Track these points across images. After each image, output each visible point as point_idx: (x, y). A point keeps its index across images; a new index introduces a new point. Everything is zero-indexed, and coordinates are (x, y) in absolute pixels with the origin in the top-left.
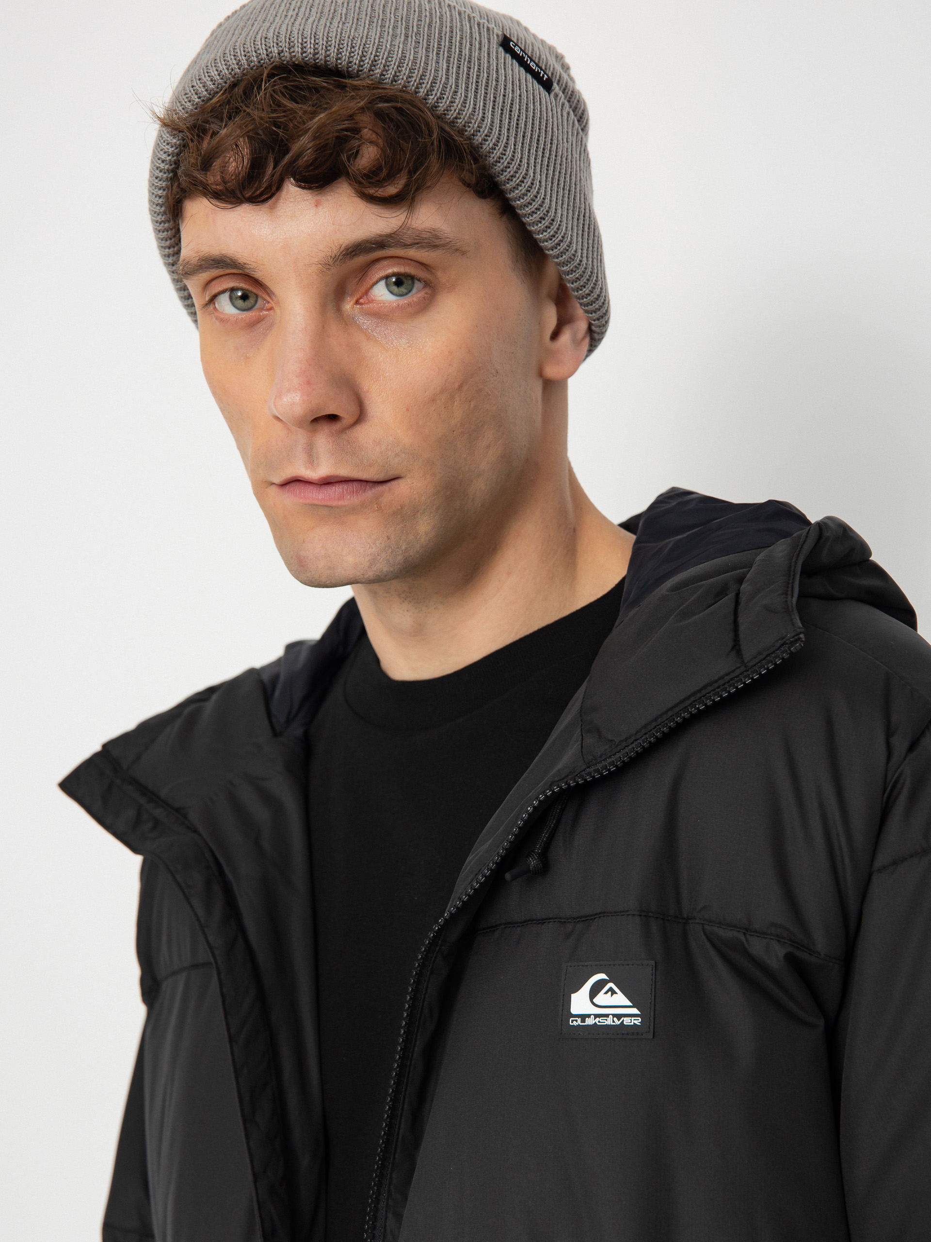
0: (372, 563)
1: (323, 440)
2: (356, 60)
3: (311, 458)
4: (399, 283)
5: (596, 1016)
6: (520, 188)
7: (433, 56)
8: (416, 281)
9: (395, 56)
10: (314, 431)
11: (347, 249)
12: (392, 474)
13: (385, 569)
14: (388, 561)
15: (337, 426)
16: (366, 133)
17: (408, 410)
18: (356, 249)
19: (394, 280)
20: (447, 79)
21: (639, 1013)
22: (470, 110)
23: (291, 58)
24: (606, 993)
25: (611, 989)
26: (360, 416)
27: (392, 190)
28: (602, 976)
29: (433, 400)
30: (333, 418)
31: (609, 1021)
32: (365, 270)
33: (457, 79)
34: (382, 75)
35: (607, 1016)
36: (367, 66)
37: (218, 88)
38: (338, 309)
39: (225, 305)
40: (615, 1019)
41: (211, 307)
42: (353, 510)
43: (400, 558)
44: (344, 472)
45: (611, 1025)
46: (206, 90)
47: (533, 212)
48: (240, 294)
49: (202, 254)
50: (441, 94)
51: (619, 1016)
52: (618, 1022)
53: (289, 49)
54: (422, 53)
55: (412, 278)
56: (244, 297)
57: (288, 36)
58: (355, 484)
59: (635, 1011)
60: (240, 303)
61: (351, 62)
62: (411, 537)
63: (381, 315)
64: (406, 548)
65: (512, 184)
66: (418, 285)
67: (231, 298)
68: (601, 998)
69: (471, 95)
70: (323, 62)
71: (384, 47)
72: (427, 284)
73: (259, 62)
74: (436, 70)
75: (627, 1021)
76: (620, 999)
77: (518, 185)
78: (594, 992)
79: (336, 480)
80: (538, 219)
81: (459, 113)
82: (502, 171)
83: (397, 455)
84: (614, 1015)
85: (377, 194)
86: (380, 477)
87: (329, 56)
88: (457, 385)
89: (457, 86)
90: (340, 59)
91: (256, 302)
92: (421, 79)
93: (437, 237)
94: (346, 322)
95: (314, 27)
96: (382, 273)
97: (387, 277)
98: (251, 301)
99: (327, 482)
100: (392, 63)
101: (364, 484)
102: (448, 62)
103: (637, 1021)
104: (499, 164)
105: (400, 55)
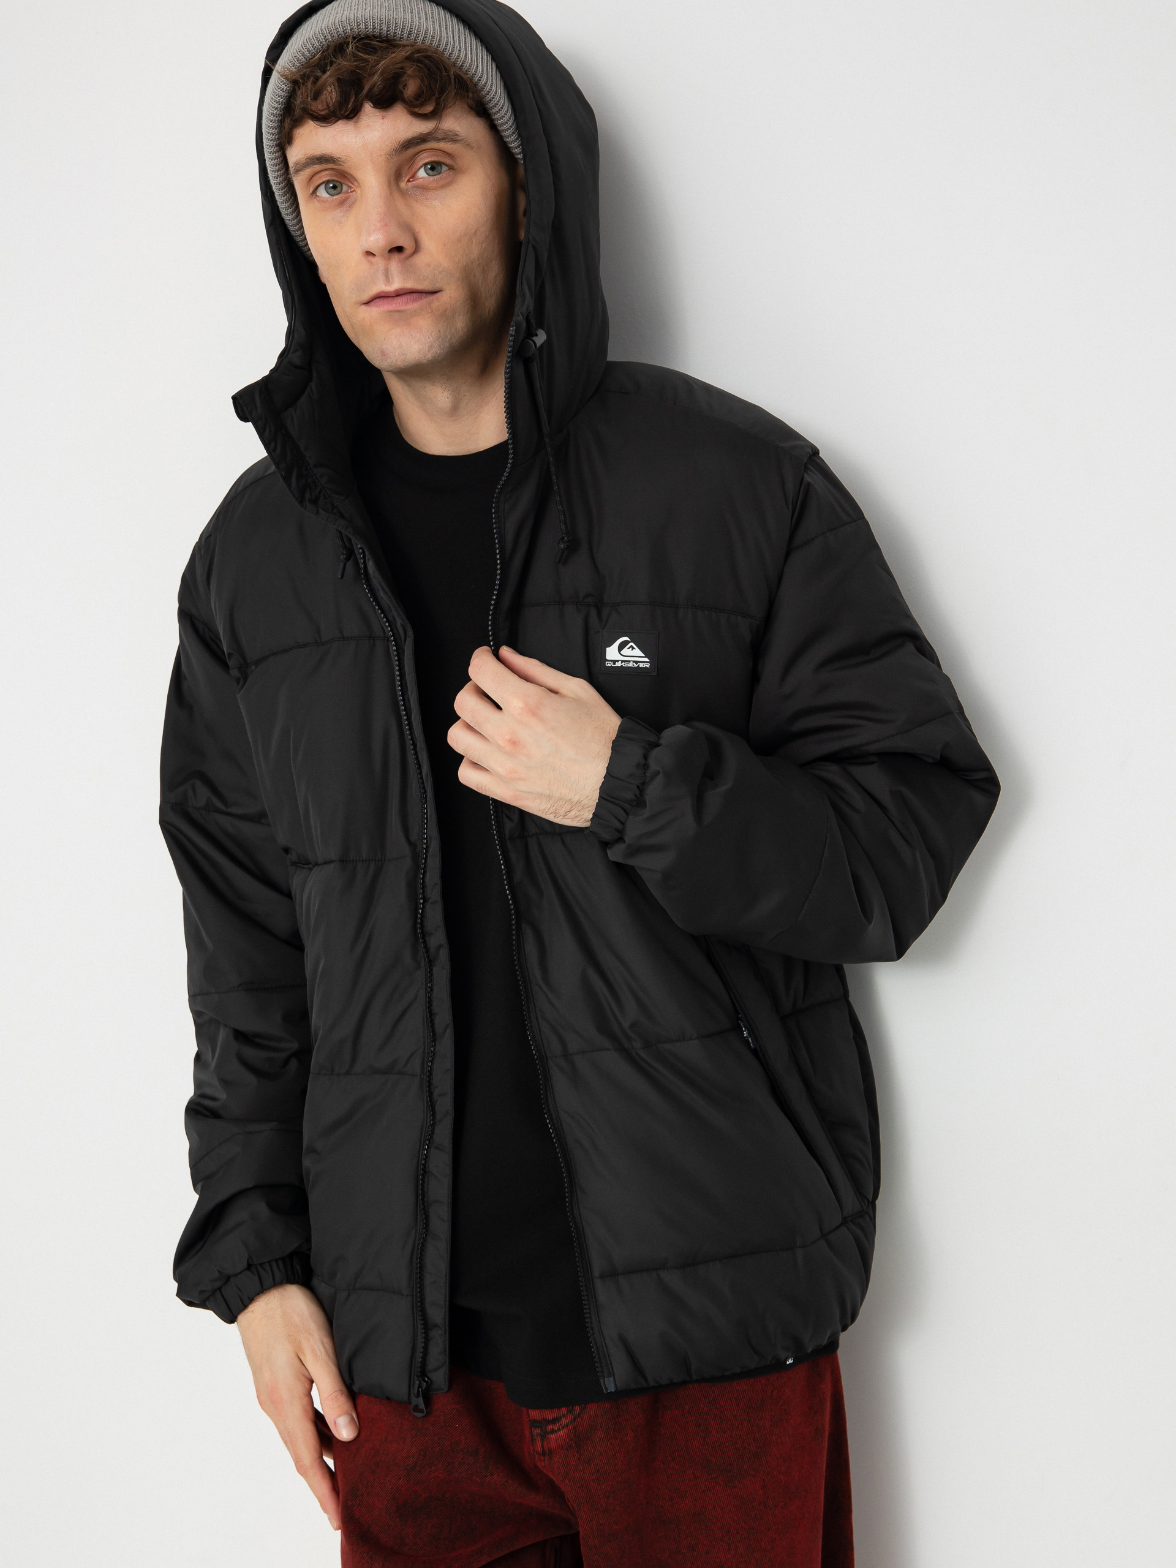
0: (431, 347)
1: (395, 265)
2: (399, 32)
3: (388, 280)
4: (433, 169)
5: (622, 661)
6: (501, 112)
7: (443, 29)
8: (443, 166)
9: (422, 28)
10: (389, 259)
11: (403, 144)
12: (437, 290)
13: (438, 352)
14: (440, 346)
15: (403, 255)
16: (410, 72)
17: (444, 245)
18: (408, 144)
19: (429, 167)
20: (454, 43)
21: (648, 660)
22: (469, 61)
23: (358, 32)
24: (629, 648)
25: (631, 646)
26: (416, 248)
27: (429, 109)
28: (627, 639)
29: (459, 240)
30: (399, 249)
31: (631, 665)
32: (412, 159)
33: (460, 43)
34: (415, 40)
35: (629, 661)
36: (405, 35)
37: (311, 55)
38: (398, 185)
39: (322, 192)
40: (634, 664)
41: (314, 195)
42: (415, 313)
43: (447, 344)
44: (410, 285)
45: (631, 667)
46: (304, 58)
47: (508, 129)
48: (331, 185)
49: (308, 155)
50: (452, 51)
51: (637, 662)
52: (636, 666)
53: (357, 27)
54: (437, 27)
55: (440, 164)
56: (334, 187)
57: (355, 19)
58: (415, 295)
59: (646, 659)
60: (332, 191)
61: (396, 33)
62: (453, 331)
63: (424, 188)
64: (451, 338)
65: (496, 109)
66: (444, 168)
67: (326, 188)
68: (625, 651)
69: (469, 53)
70: (378, 34)
71: (415, 23)
72: (451, 168)
73: (338, 36)
74: (447, 38)
75: (641, 665)
76: (637, 652)
77: (499, 110)
78: (621, 647)
79: (404, 292)
80: (511, 133)
81: (463, 63)
82: (490, 100)
83: (440, 273)
84: (634, 662)
85: (420, 112)
86: (430, 288)
87: (382, 29)
88: (473, 231)
89: (460, 47)
90: (389, 31)
91: (342, 187)
92: (439, 42)
93: (457, 135)
94: (403, 193)
95: (371, 13)
96: (421, 163)
97: (425, 165)
98: (339, 189)
99: (399, 294)
100: (421, 32)
101: (420, 294)
102: (453, 34)
103: (648, 665)
104: (488, 96)
105: (425, 28)
